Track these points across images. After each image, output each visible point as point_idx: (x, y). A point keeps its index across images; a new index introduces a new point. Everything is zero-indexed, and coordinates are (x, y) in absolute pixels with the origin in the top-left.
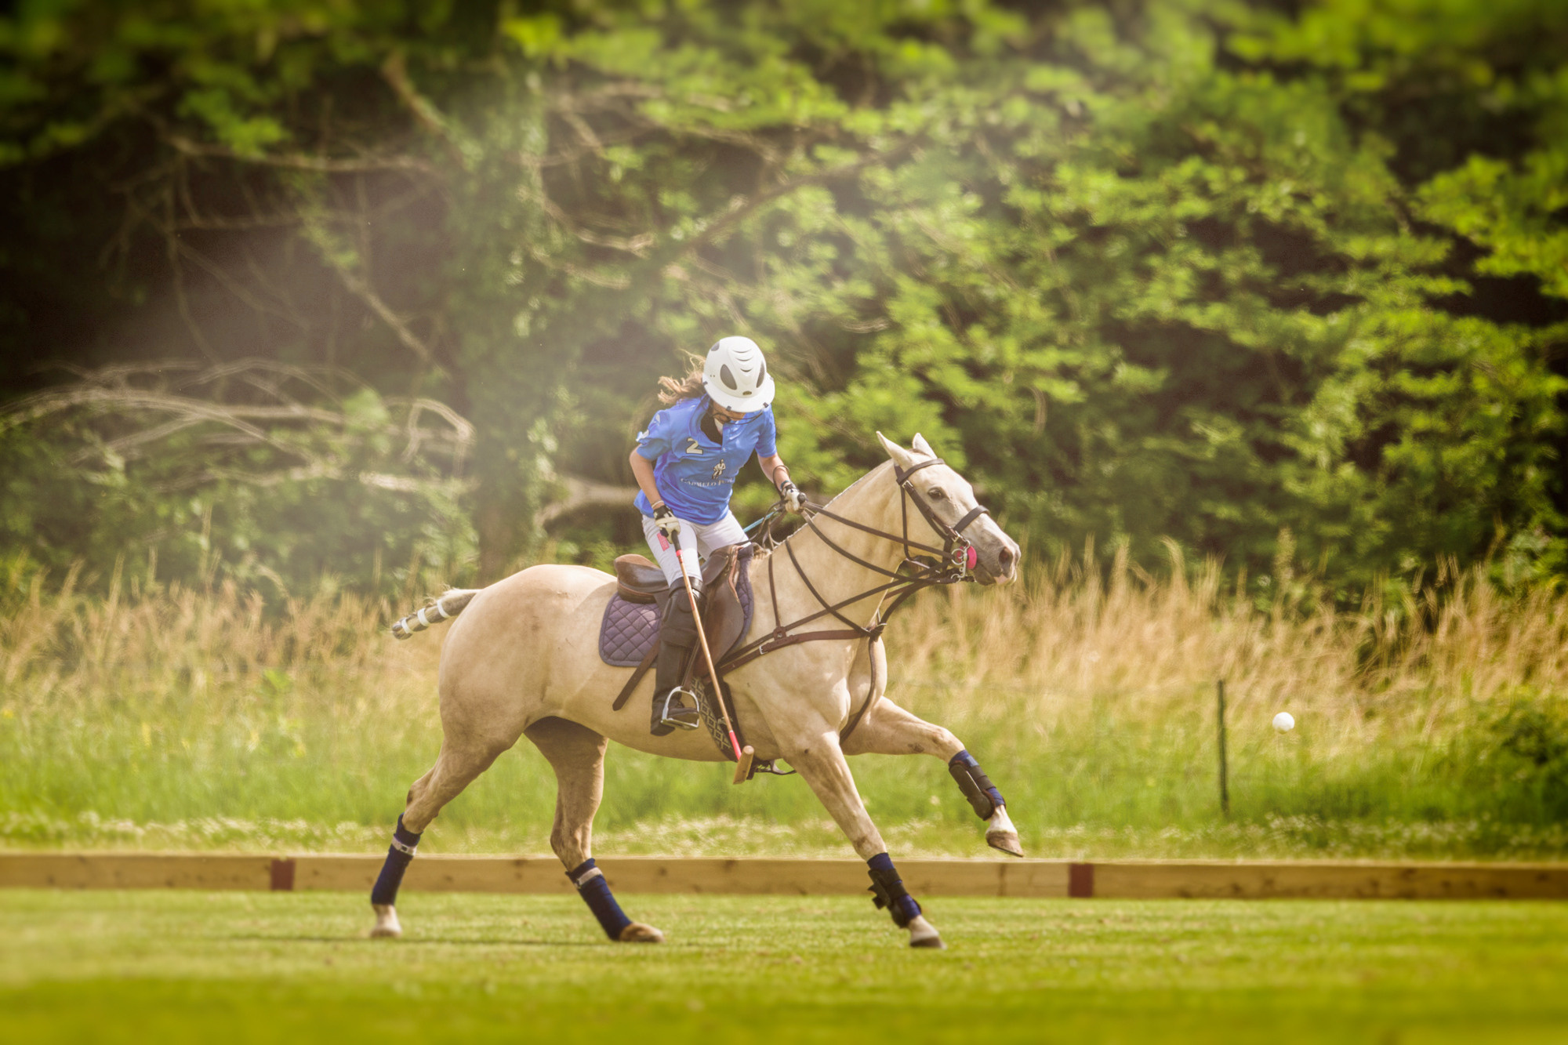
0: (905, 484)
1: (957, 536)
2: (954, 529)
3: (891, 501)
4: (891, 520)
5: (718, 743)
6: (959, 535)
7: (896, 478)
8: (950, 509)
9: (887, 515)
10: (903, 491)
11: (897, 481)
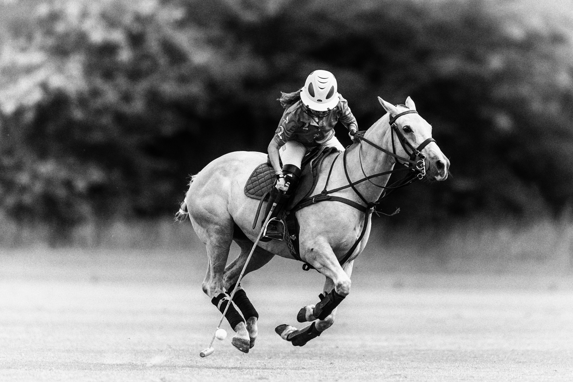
0: (393, 125)
1: (418, 153)
2: (417, 149)
3: (387, 132)
4: (387, 142)
5: (290, 250)
6: (419, 152)
7: (389, 121)
8: (414, 139)
9: (385, 140)
10: (392, 128)
11: (389, 123)
